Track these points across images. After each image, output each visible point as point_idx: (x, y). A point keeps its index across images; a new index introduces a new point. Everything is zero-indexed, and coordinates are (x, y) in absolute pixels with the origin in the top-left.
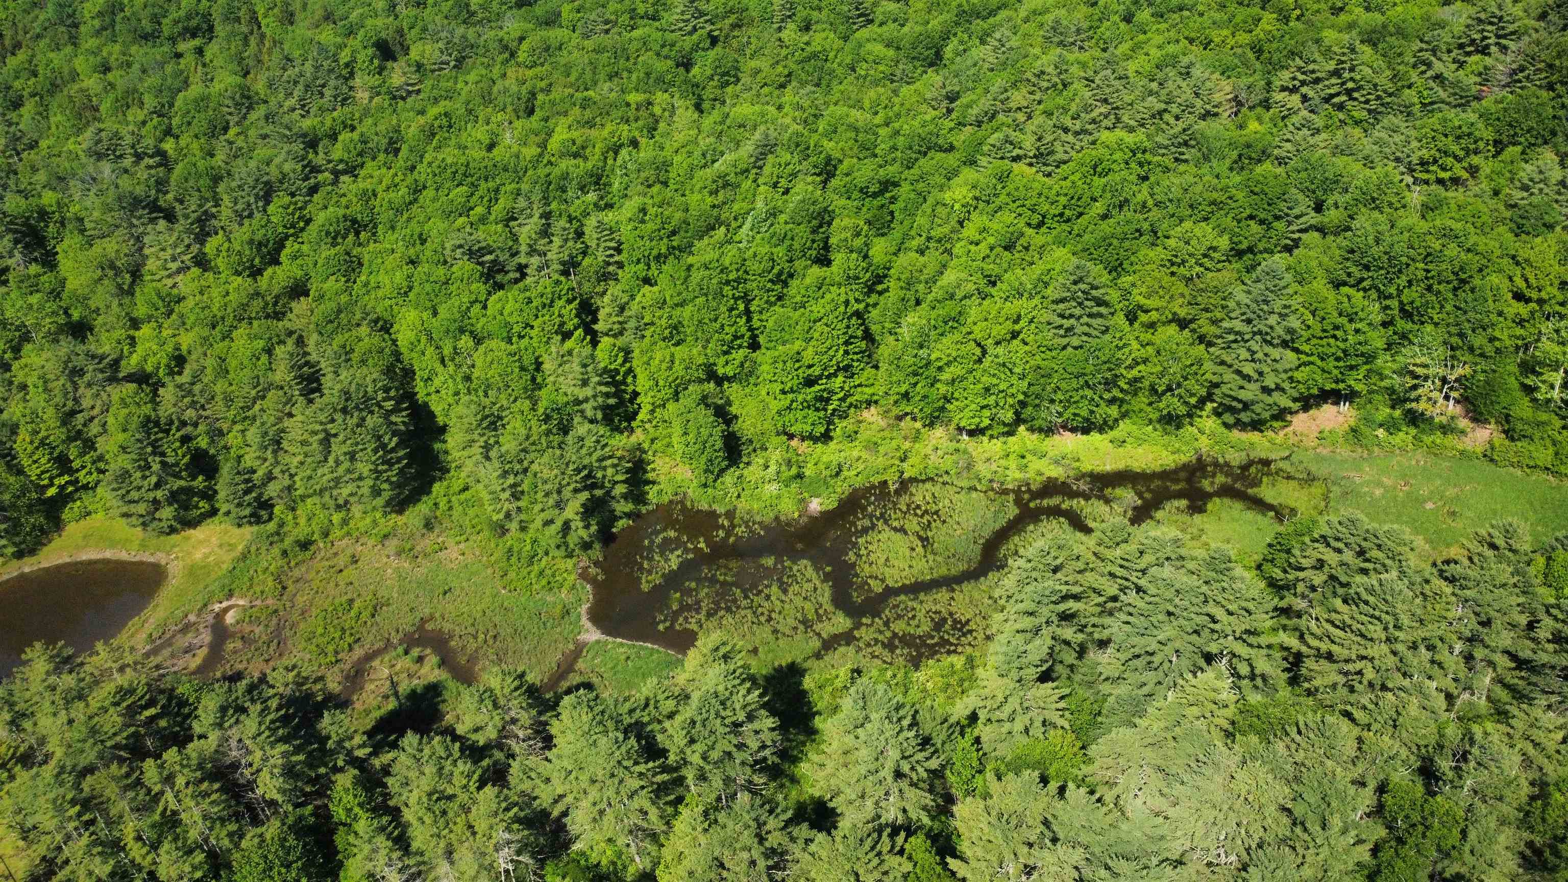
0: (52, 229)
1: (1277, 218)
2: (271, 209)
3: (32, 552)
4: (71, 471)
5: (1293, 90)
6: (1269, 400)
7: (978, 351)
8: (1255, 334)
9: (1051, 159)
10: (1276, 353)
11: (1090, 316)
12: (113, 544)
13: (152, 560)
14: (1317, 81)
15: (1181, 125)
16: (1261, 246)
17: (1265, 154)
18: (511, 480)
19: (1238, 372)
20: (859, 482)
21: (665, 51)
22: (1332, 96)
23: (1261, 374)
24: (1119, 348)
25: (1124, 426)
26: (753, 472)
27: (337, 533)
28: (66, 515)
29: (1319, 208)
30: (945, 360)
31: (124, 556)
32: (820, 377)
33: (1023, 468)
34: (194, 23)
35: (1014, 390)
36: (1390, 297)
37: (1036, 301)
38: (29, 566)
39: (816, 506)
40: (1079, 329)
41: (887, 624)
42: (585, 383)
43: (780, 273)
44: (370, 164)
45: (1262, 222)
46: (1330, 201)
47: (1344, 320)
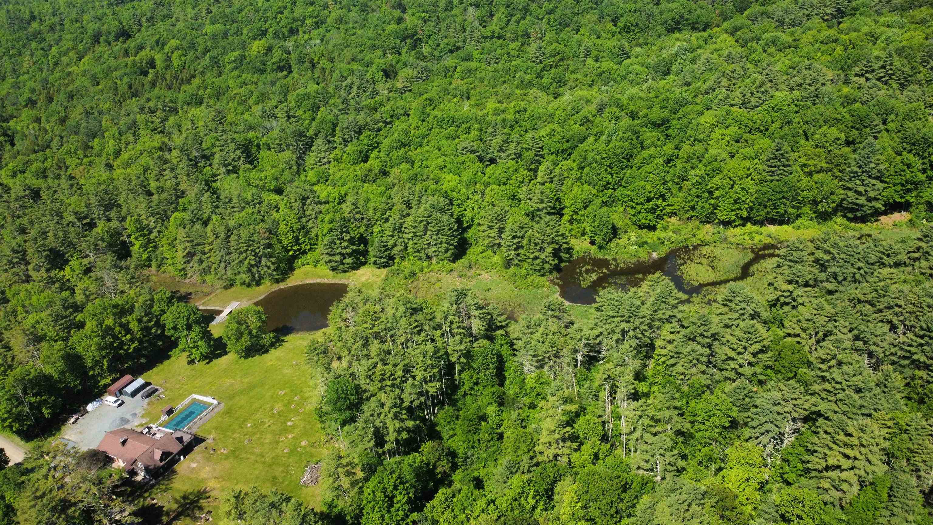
1: (866, 127)
2: (361, 138)
3: (283, 280)
4: (300, 244)
5: (863, 75)
6: (870, 204)
7: (731, 183)
8: (863, 172)
9: (749, 105)
10: (874, 182)
11: (784, 166)
12: (320, 277)
13: (340, 282)
14: (873, 71)
15: (813, 88)
16: (858, 141)
17: (855, 101)
18: (516, 241)
19: (856, 192)
20: (673, 246)
21: (528, 71)
22: (882, 77)
23: (866, 191)
24: (798, 181)
25: (799, 222)
26: (623, 241)
27: (425, 270)
28: (295, 265)
29: (885, 122)
30: (715, 187)
31: (326, 281)
32: (653, 198)
33: (752, 239)
34: (282, 64)
35: (748, 201)
36: (925, 158)
37: (757, 161)
38: (282, 286)
39: (655, 255)
40: (779, 172)
41: (705, 296)
42: (542, 202)
43: (627, 155)
44: (397, 122)
45: (857, 129)
46: (890, 119)
47: (905, 167)
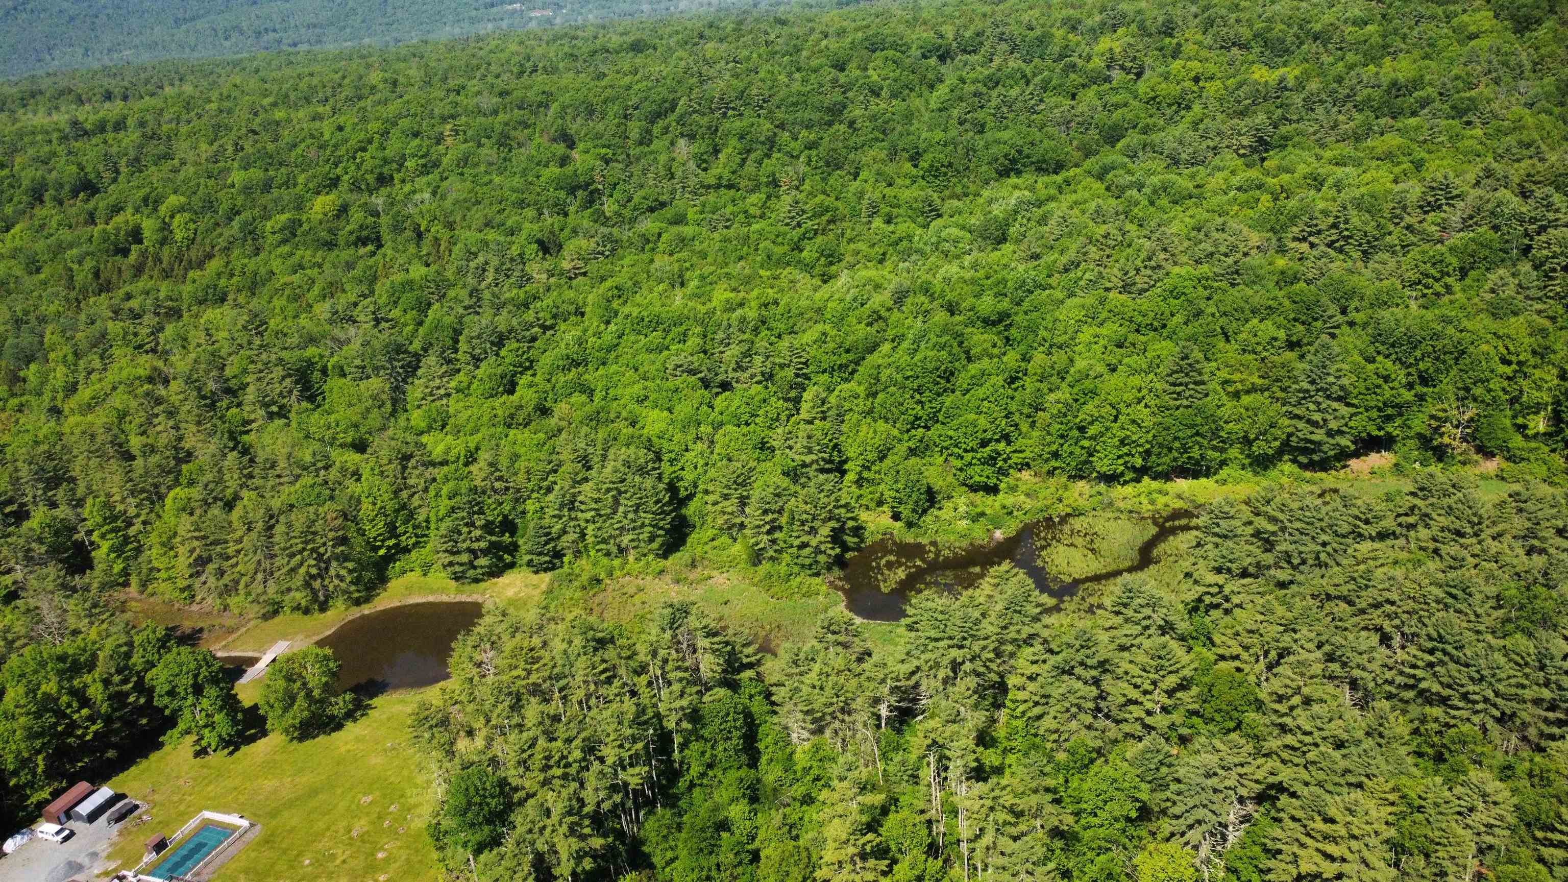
0: (317, 375)
1: (1316, 320)
2: (503, 353)
3: (367, 600)
4: (397, 536)
5: (1304, 239)
6: (1332, 441)
7: (1114, 412)
8: (1318, 390)
9: (1134, 289)
10: (1335, 405)
11: (1196, 383)
12: (432, 592)
13: (469, 600)
14: (1319, 232)
15: (1230, 261)
16: (1305, 341)
17: (1296, 279)
18: (768, 518)
19: (1309, 421)
20: (1027, 519)
21: (780, 240)
22: (1333, 242)
23: (1325, 420)
24: (1219, 407)
25: (1224, 473)
26: (946, 512)
27: (617, 573)
28: (390, 573)
29: (1344, 312)
30: (1089, 419)
31: (445, 598)
32: (990, 441)
33: (1152, 502)
34: (365, 233)
35: (1142, 441)
36: (1411, 365)
37: (1151, 376)
38: (367, 610)
39: (999, 535)
40: (1188, 393)
41: (1083, 599)
42: (810, 451)
43: (945, 371)
44: (563, 326)
45: (1303, 323)
46: (1352, 306)
47: (1380, 381)
